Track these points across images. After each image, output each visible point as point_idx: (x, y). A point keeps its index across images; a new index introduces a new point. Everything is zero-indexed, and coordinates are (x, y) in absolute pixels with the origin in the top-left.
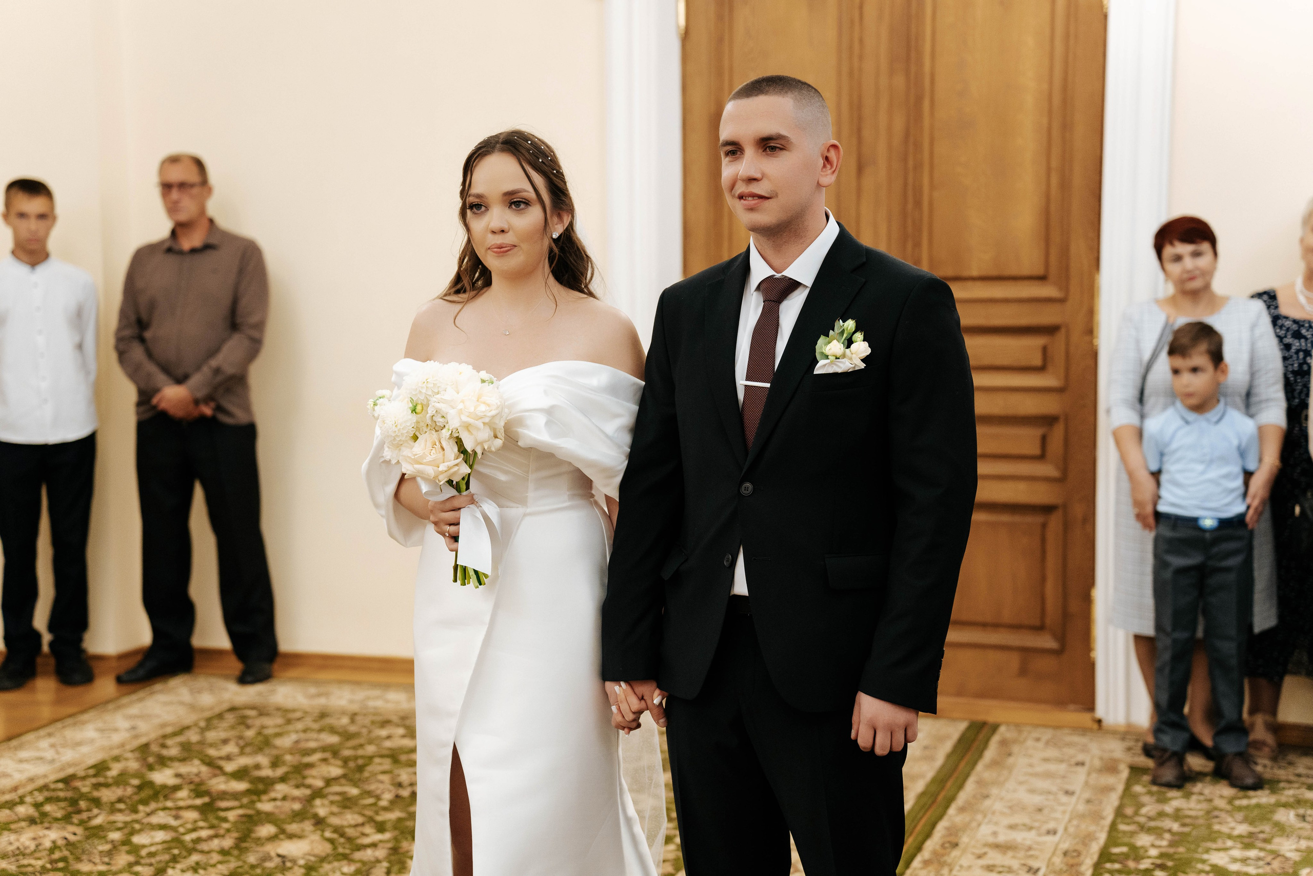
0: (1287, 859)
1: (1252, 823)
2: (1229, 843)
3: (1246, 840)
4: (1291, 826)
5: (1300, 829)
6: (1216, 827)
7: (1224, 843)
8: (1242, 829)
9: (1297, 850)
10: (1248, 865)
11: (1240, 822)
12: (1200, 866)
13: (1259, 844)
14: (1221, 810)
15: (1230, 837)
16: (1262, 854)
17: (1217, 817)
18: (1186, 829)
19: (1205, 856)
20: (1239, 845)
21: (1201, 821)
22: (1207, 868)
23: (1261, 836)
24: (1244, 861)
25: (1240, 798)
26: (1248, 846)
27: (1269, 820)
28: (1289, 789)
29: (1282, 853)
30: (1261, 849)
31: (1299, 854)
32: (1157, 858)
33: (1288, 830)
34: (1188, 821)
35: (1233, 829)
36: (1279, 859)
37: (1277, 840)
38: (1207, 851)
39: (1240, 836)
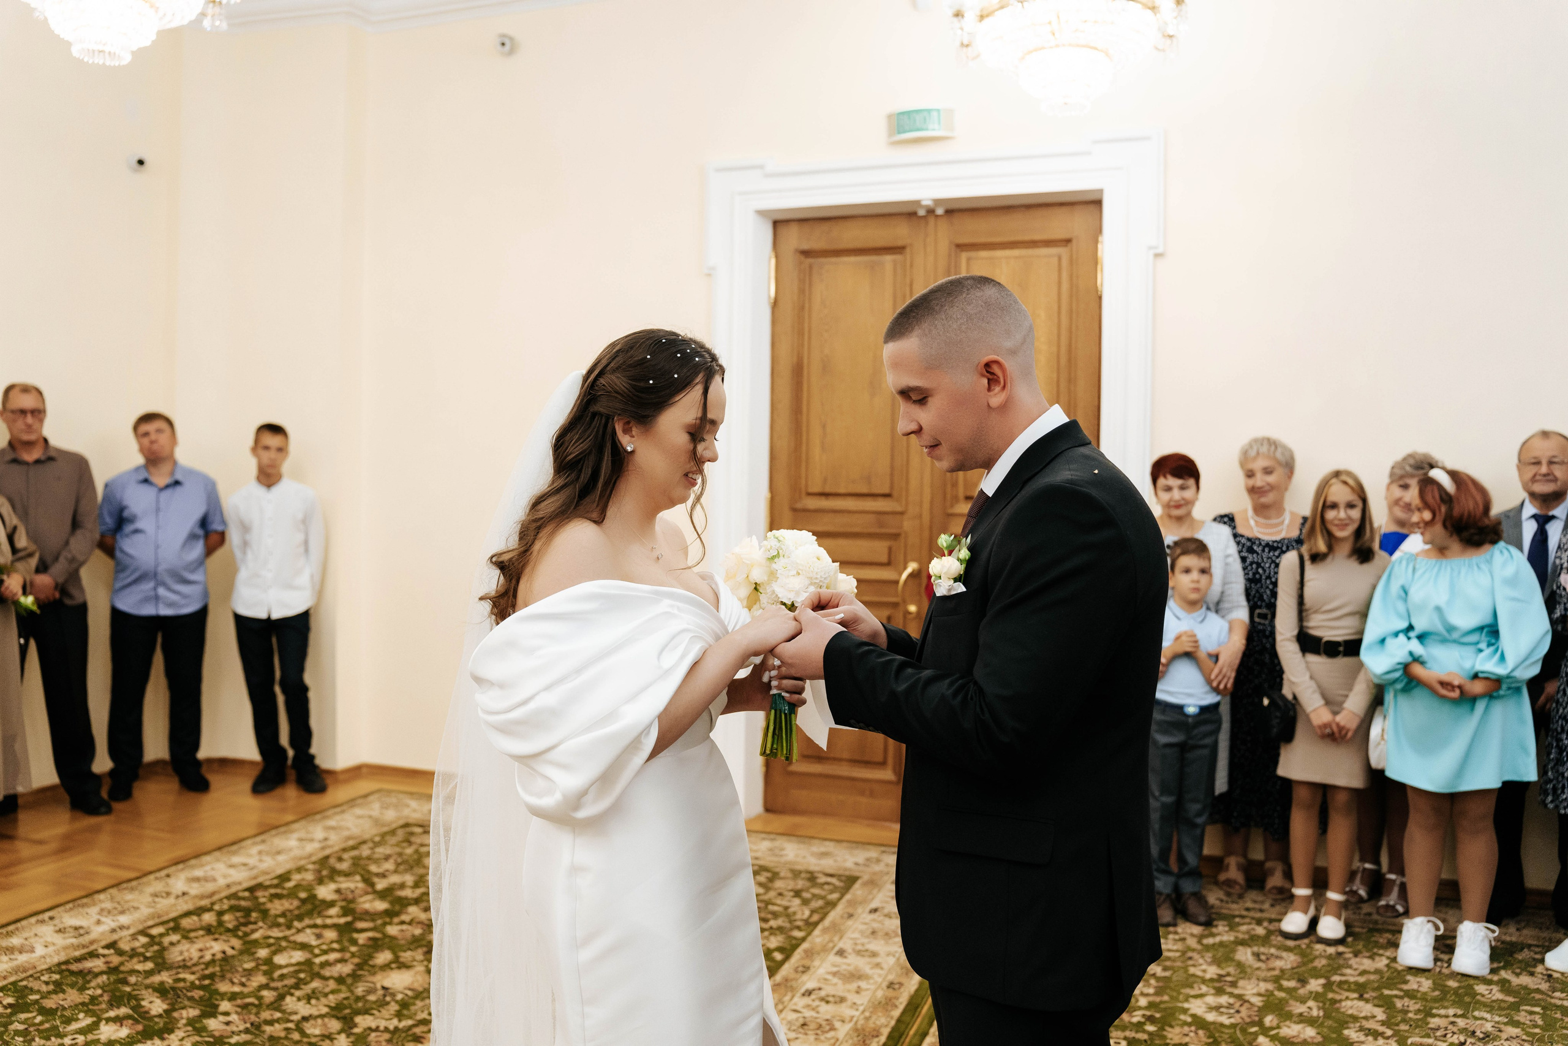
0: (1252, 1004)
1: (1219, 966)
2: (1204, 989)
3: (1217, 985)
4: (1250, 967)
5: (1258, 969)
6: (1192, 970)
7: (1200, 989)
8: (1212, 971)
9: (1259, 995)
10: (1222, 1013)
11: (1210, 964)
12: (1182, 1017)
13: (1229, 990)
14: (1193, 950)
15: (1204, 981)
16: (1231, 1001)
17: (1190, 958)
18: (1167, 974)
19: (1186, 1005)
20: (1212, 991)
21: (1179, 964)
22: (1189, 1020)
23: (1229, 979)
24: (1217, 1008)
25: (1207, 936)
26: (1220, 992)
27: (1232, 960)
28: (1243, 924)
29: (1247, 998)
30: (1231, 995)
31: (1260, 999)
32: (1146, 1008)
33: (1249, 970)
34: (1168, 963)
35: (1204, 971)
36: (1246, 1005)
37: (1241, 983)
38: (1187, 998)
39: (1212, 980)
